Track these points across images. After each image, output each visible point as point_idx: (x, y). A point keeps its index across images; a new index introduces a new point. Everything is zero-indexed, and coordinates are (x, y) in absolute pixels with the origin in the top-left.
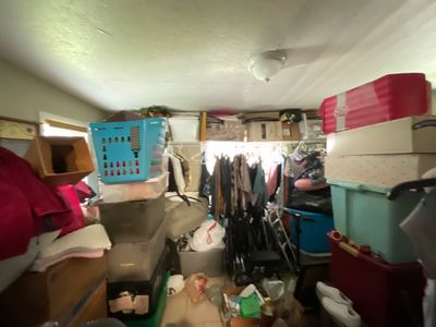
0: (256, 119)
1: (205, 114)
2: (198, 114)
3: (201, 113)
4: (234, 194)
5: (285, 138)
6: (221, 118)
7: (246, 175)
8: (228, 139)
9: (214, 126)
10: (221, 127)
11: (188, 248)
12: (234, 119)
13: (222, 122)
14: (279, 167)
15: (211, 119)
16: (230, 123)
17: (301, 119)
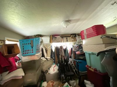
0: (65, 37)
3: (50, 36)
4: (60, 57)
5: (72, 41)
6: (56, 37)
7: (63, 51)
8: (58, 42)
9: (54, 39)
10: (56, 39)
11: (48, 73)
12: (59, 37)
13: (56, 38)
14: (72, 49)
15: (53, 37)
17: (76, 36)
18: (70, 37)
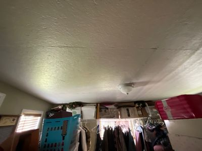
1: (99, 105)
2: (95, 104)
5: (140, 116)
6: (107, 107)
9: (103, 110)
10: (107, 111)
12: (113, 106)
14: (141, 134)
15: (102, 107)
16: (111, 109)
17: (145, 106)
18: (134, 106)
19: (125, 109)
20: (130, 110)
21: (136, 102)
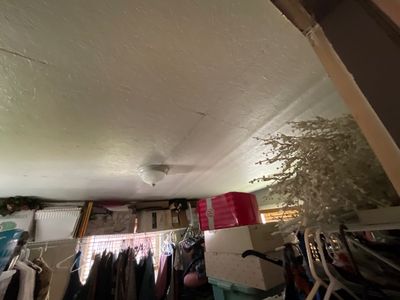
1: (90, 205)
5: (174, 226)
6: (110, 209)
9: (100, 217)
10: (109, 218)
12: (125, 209)
13: (111, 213)
14: (169, 259)
15: (97, 210)
16: (119, 213)
17: (187, 208)
18: (167, 209)
19: (150, 213)
20: (160, 214)
21: (172, 201)
